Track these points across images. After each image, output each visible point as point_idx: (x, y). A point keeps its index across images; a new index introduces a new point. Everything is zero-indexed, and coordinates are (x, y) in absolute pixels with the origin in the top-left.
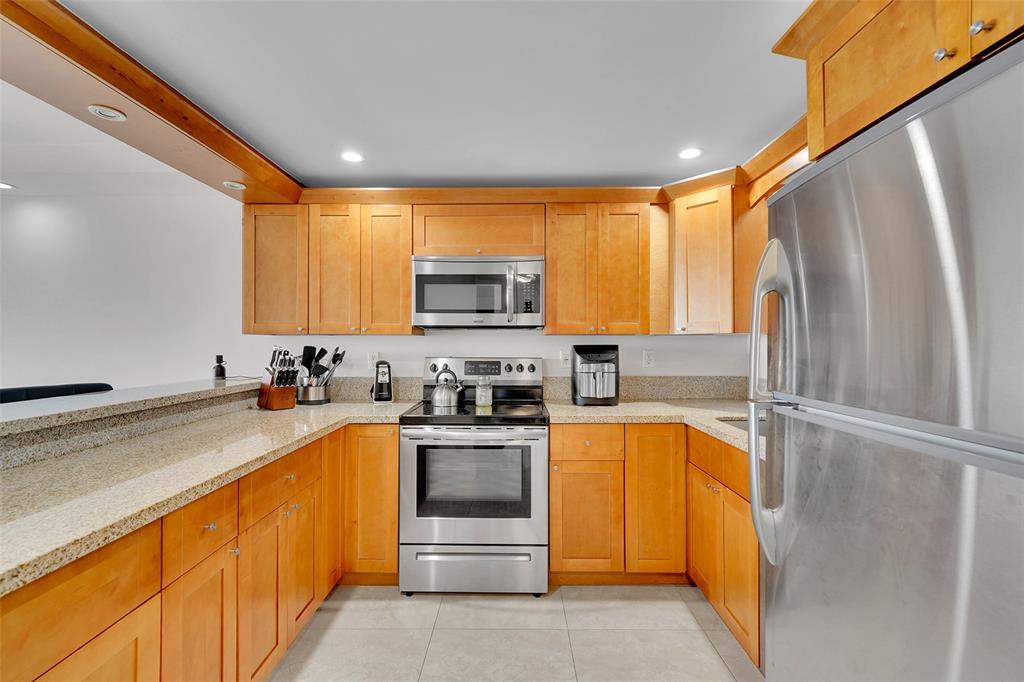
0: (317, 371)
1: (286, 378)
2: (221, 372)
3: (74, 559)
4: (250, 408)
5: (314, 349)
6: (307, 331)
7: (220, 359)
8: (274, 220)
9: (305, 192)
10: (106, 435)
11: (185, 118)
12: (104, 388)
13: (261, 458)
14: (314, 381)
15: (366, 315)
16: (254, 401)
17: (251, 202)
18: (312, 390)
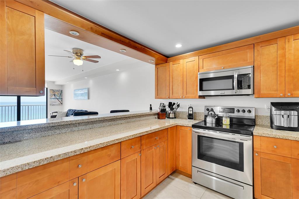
0: (172, 109)
1: (163, 111)
2: (151, 109)
3: (100, 147)
4: (156, 118)
5: (172, 103)
6: (169, 98)
7: (151, 105)
8: (161, 68)
9: (169, 59)
10: (123, 121)
11: (136, 47)
12: (128, 111)
13: (147, 132)
14: (171, 112)
15: (185, 93)
16: (157, 116)
17: (157, 64)
18: (171, 114)
